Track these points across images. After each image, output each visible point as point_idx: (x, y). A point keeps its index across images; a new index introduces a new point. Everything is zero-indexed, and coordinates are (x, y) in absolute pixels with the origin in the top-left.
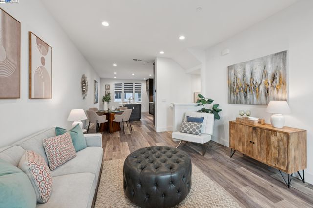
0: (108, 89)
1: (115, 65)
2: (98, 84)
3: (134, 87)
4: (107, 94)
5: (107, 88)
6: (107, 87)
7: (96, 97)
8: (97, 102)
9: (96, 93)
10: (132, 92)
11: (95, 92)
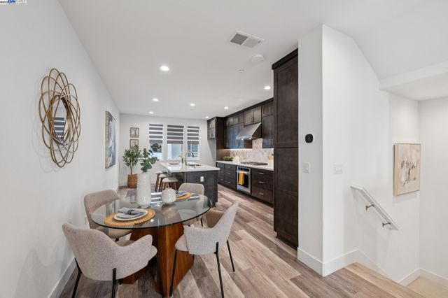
0: (137, 136)
1: (165, 68)
2: (116, 124)
3: (185, 132)
4: (133, 145)
5: (133, 133)
6: (135, 133)
7: (111, 153)
8: (113, 163)
9: (111, 143)
10: (182, 143)
11: (108, 141)
